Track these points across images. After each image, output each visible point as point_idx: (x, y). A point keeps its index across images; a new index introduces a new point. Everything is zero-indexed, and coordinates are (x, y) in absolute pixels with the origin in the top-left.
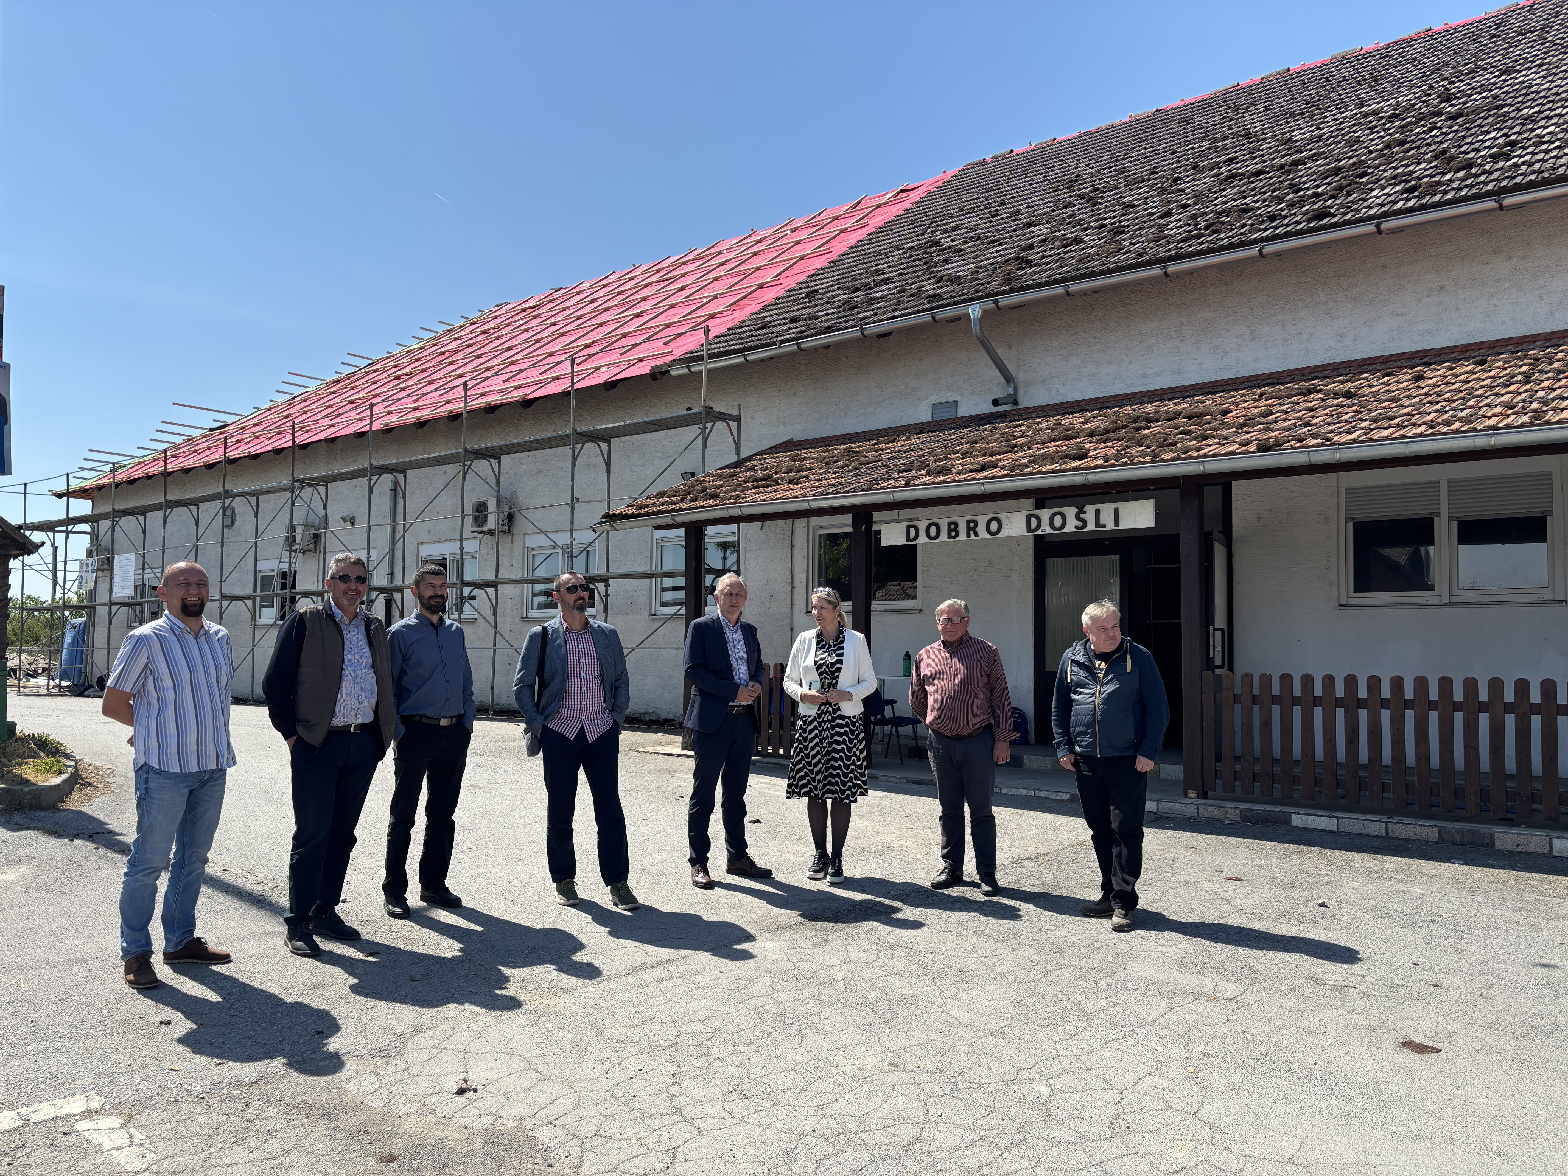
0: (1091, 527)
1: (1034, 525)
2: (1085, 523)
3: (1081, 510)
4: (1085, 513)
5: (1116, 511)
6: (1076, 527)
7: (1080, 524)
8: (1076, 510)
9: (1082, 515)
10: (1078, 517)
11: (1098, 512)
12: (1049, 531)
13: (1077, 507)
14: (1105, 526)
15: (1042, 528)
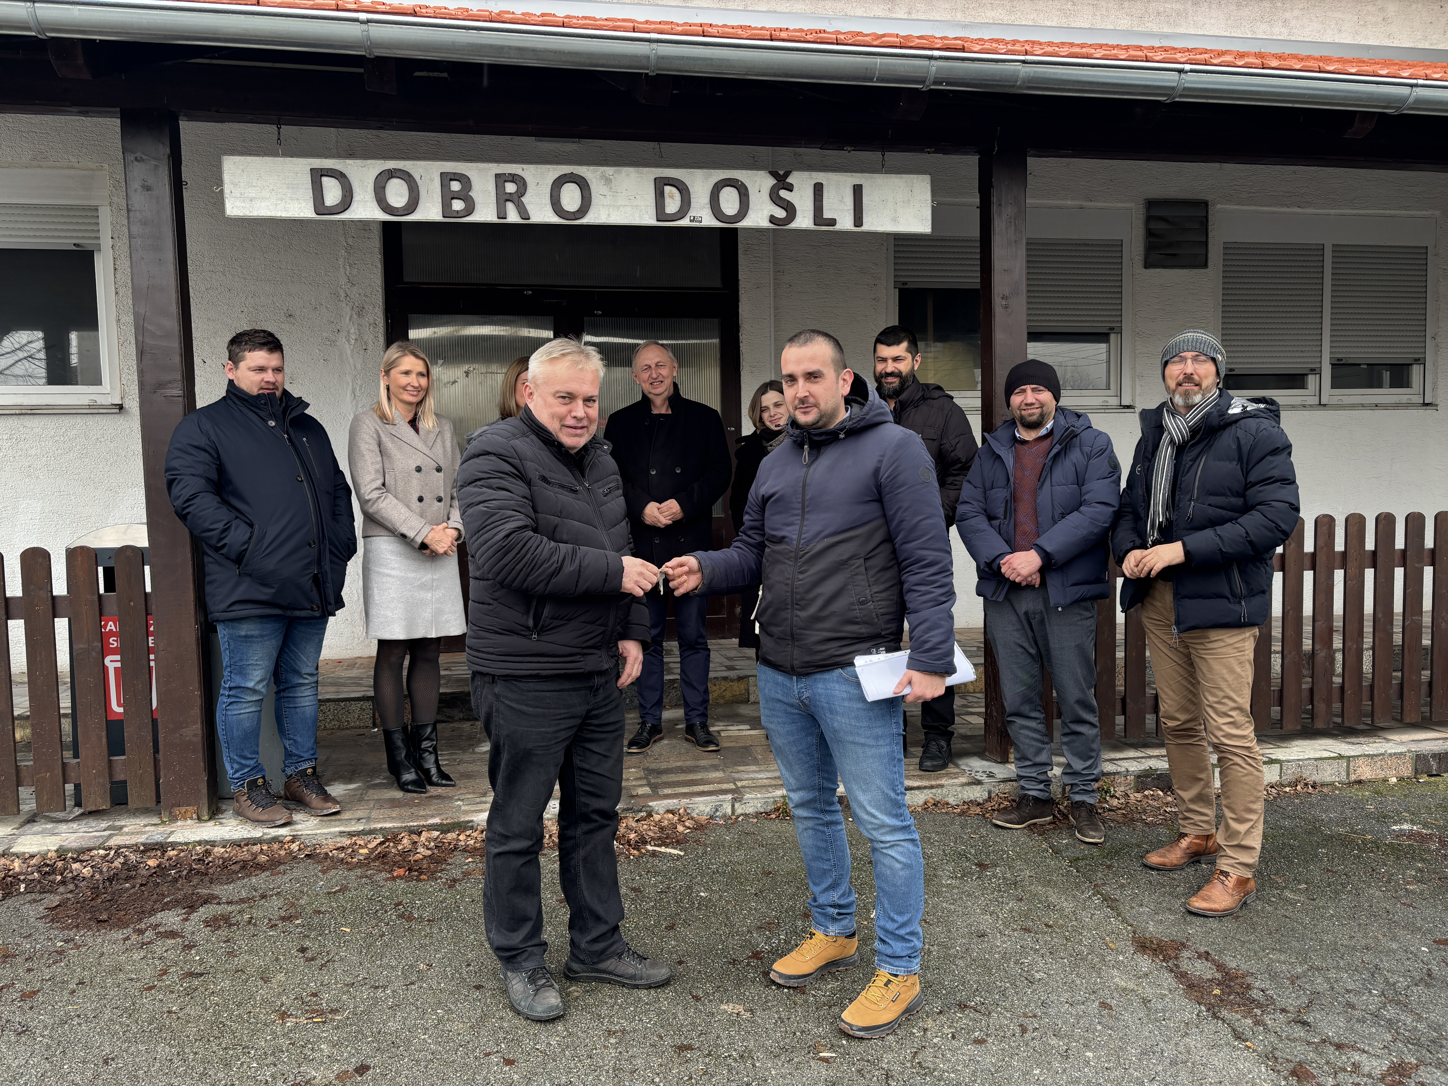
0: (804, 221)
1: (672, 206)
2: (791, 210)
3: (782, 182)
4: (790, 188)
5: (858, 191)
6: (773, 219)
7: (781, 214)
8: (771, 181)
9: (783, 193)
10: (775, 198)
11: (818, 189)
12: (709, 221)
13: (774, 174)
14: (833, 222)
15: (692, 213)
